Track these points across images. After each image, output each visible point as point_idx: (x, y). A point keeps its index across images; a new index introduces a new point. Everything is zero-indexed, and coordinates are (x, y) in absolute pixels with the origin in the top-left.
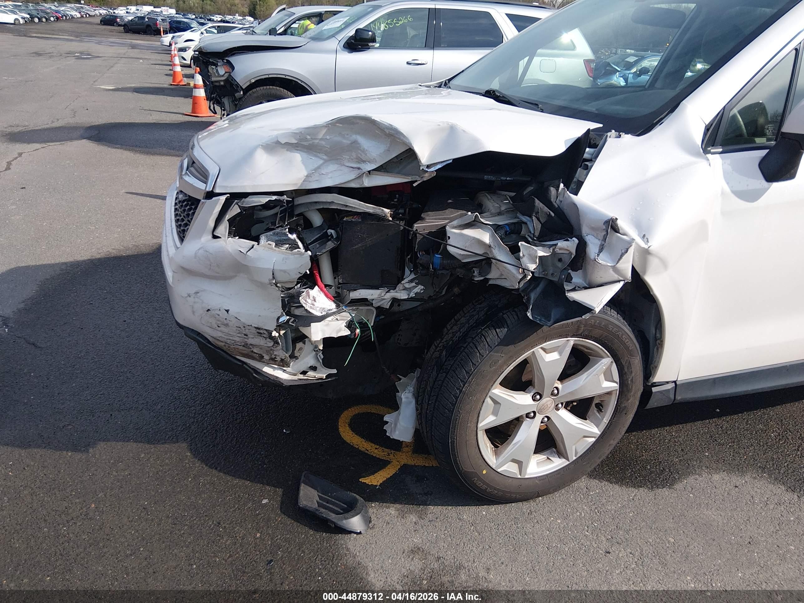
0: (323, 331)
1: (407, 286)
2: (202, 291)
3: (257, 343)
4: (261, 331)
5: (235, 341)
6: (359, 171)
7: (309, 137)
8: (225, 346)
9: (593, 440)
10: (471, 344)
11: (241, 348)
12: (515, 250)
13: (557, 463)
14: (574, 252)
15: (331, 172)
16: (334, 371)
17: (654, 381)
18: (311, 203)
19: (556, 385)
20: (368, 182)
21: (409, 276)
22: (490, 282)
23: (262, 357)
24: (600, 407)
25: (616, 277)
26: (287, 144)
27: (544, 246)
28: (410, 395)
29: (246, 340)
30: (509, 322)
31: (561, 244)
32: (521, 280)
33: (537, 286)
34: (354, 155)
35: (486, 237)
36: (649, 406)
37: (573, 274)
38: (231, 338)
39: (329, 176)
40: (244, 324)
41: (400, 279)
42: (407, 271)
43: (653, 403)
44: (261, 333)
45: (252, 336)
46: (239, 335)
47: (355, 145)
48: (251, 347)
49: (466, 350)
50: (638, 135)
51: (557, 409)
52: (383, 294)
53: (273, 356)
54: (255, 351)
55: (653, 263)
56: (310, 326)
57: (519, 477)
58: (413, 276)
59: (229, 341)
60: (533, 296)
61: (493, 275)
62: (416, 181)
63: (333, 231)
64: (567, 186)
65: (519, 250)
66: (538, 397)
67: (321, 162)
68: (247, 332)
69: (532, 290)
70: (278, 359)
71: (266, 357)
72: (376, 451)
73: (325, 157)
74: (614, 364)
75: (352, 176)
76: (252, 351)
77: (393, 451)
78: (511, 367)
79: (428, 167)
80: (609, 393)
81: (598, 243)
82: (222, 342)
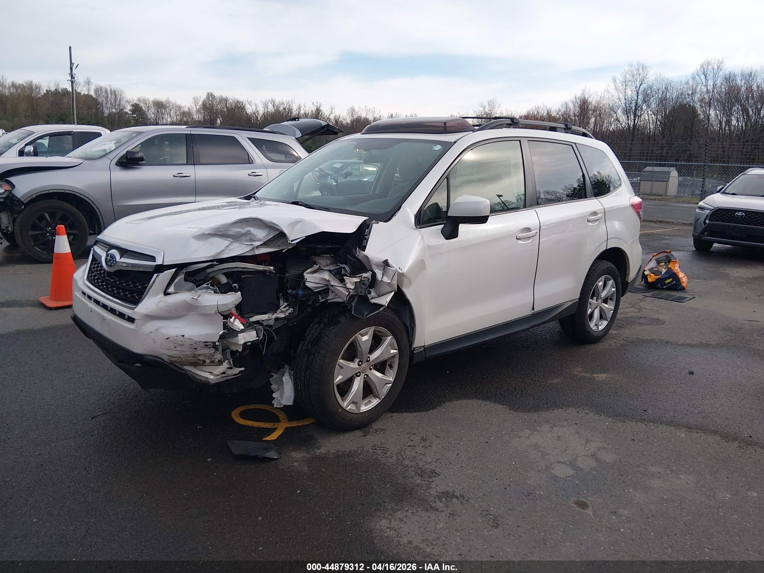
0: (245, 338)
1: (283, 310)
2: (160, 328)
3: (203, 353)
4: (208, 344)
5: (187, 355)
6: (252, 246)
7: (222, 230)
8: (178, 360)
9: (391, 385)
10: (325, 337)
11: (190, 358)
12: (342, 281)
13: (375, 402)
14: (370, 278)
15: (235, 248)
16: (243, 369)
17: (415, 347)
18: (219, 270)
19: (368, 356)
20: (258, 252)
21: (283, 305)
22: (329, 301)
23: (205, 362)
24: (391, 367)
25: (390, 290)
26: (209, 234)
27: (356, 277)
28: (288, 377)
29: (195, 352)
30: (342, 321)
31: (364, 275)
32: (348, 295)
33: (354, 299)
34: (248, 238)
35: (326, 276)
36: (414, 363)
37: (371, 290)
38: (184, 353)
39: (235, 250)
40: (196, 341)
41: (278, 307)
42: (281, 302)
43: (416, 360)
44: (207, 345)
45: (200, 349)
46: (191, 350)
47: (248, 233)
48: (198, 356)
49: (323, 340)
50: (386, 222)
51: (371, 369)
52: (270, 316)
53: (213, 360)
54: (200, 358)
55: (406, 281)
56: (237, 336)
57: (357, 412)
58: (286, 304)
59: (181, 356)
60: (353, 304)
61: (331, 297)
62: (284, 249)
63: (236, 285)
64: (360, 248)
65: (344, 281)
66: (360, 363)
67: (230, 242)
68: (197, 346)
69: (352, 302)
70: (216, 361)
71: (208, 361)
72: (265, 425)
73: (231, 240)
74: (394, 339)
75: (248, 249)
76: (198, 359)
77: (276, 423)
78: (346, 346)
79: (292, 241)
80: (393, 357)
81: (381, 272)
82: (176, 357)
